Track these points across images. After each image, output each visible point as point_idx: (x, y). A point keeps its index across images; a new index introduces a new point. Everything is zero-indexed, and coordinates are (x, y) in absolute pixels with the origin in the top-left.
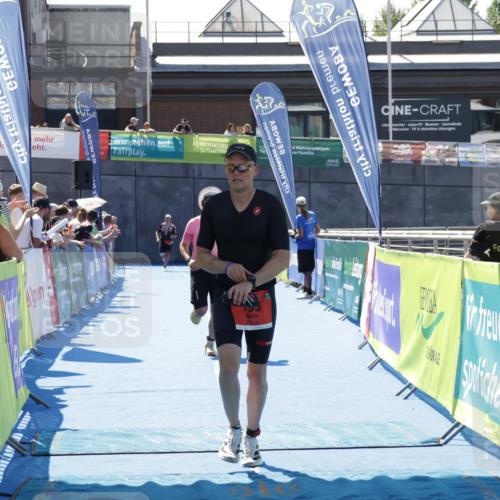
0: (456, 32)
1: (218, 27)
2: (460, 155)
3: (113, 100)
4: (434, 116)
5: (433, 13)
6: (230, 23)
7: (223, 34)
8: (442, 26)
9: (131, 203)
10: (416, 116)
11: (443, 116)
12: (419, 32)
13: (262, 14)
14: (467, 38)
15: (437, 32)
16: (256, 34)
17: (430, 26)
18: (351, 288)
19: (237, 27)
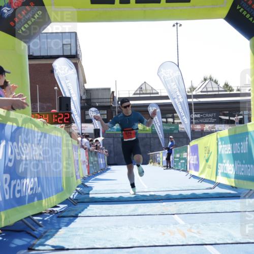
0: (213, 91)
1: (138, 92)
2: (216, 128)
3: (106, 115)
4: (207, 117)
5: (206, 86)
6: (142, 91)
7: (140, 94)
8: (209, 90)
9: (112, 146)
10: (202, 118)
11: (210, 117)
12: (201, 92)
13: (152, 88)
14: (217, 93)
15: (207, 92)
16: (150, 94)
17: (205, 90)
18: (184, 161)
19: (144, 92)
